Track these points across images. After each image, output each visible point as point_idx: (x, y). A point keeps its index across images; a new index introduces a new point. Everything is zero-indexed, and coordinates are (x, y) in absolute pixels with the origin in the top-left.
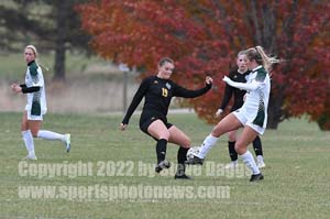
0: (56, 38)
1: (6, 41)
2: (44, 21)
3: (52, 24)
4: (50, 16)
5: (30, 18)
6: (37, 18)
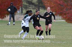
0: (38, 6)
1: (28, 7)
2: (36, 3)
3: (37, 3)
4: (37, 2)
6: (34, 2)
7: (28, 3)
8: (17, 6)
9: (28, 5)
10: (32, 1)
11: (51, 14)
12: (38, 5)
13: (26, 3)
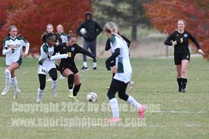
2: (126, 12)
4: (129, 10)
5: (119, 10)
6: (123, 11)
7: (106, 12)
8: (80, 20)
9: (106, 17)
10: (117, 8)
11: (186, 35)
12: (132, 17)
13: (100, 13)
